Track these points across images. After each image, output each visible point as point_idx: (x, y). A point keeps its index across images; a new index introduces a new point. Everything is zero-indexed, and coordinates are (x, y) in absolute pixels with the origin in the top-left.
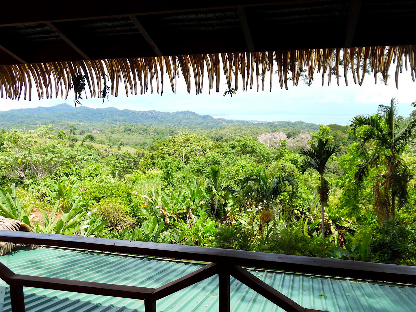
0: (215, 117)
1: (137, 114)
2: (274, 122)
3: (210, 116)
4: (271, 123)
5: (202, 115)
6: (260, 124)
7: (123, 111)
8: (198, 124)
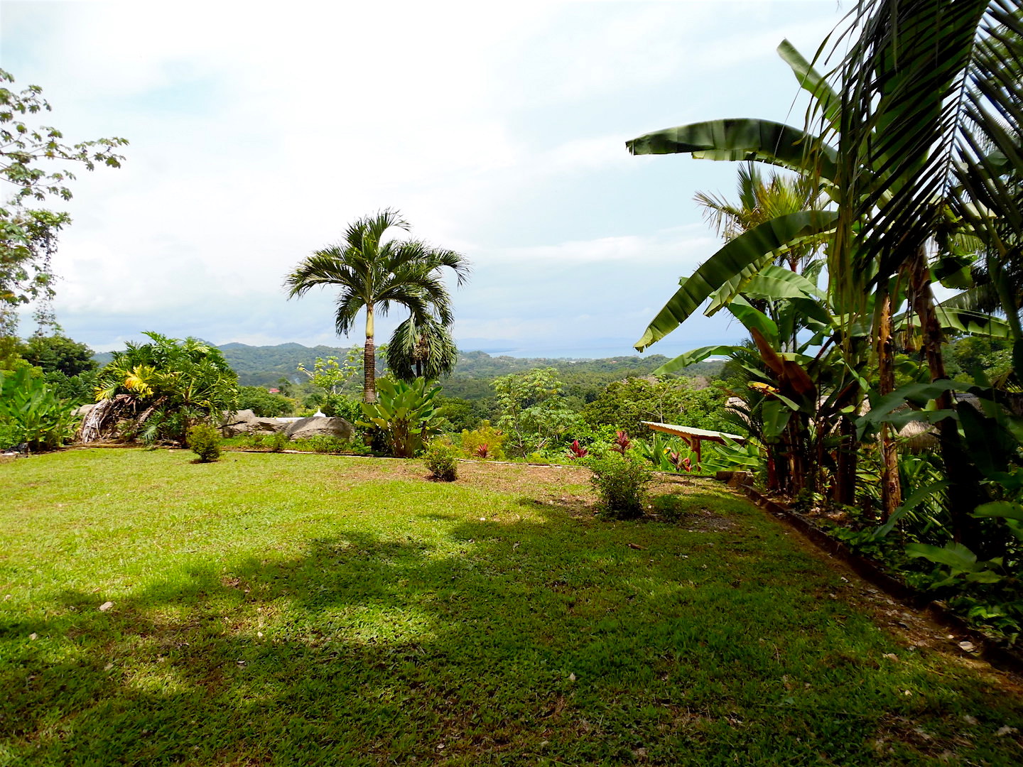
0: (493, 356)
1: (344, 354)
2: (607, 359)
3: (483, 354)
4: (602, 361)
5: (468, 352)
6: (581, 363)
7: (314, 350)
8: (462, 370)
